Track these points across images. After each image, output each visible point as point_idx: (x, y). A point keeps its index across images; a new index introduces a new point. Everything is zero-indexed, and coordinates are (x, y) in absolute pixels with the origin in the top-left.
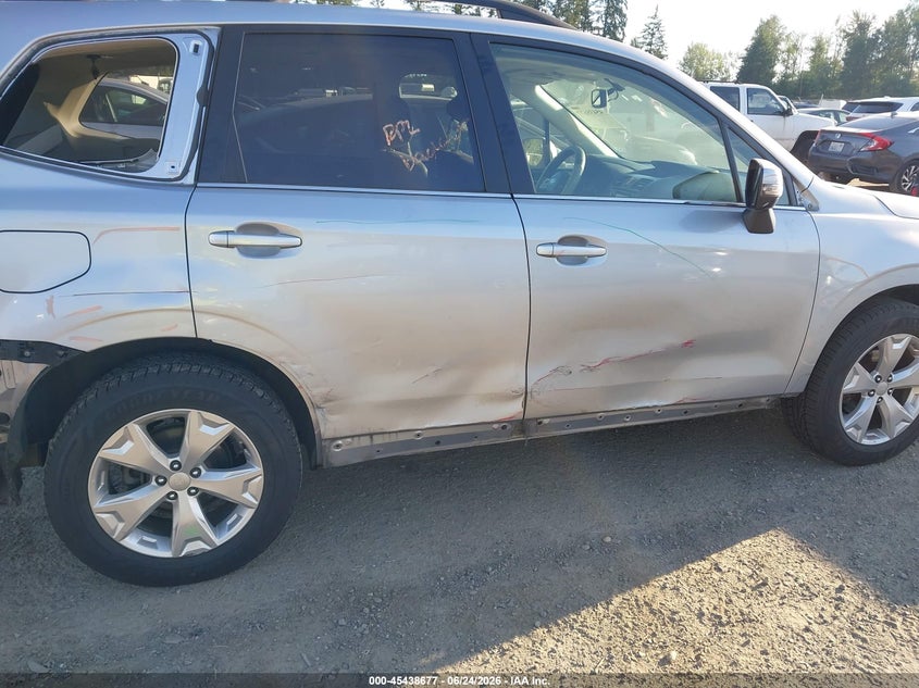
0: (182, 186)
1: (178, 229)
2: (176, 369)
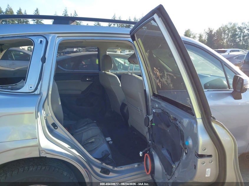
0: (35, 95)
1: (33, 113)
2: (31, 169)
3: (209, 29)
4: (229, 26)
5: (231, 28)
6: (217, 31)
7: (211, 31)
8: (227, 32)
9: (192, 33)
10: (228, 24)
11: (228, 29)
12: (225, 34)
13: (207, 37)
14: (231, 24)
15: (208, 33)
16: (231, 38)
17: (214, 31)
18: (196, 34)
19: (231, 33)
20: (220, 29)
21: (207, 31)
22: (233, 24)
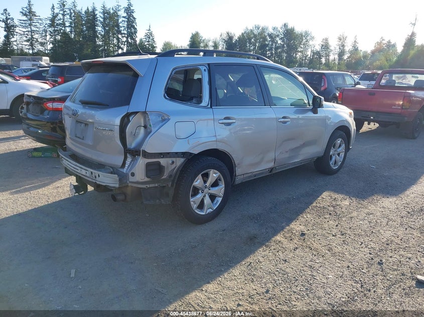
3: (228, 33)
4: (256, 32)
5: (258, 34)
6: (239, 38)
7: (231, 38)
8: (252, 40)
9: (203, 39)
10: (254, 28)
11: (255, 36)
12: (250, 43)
13: (225, 47)
14: (258, 29)
15: (226, 41)
16: (260, 49)
17: (236, 38)
18: (209, 41)
19: (259, 42)
20: (243, 34)
21: (225, 36)
22: (261, 28)
